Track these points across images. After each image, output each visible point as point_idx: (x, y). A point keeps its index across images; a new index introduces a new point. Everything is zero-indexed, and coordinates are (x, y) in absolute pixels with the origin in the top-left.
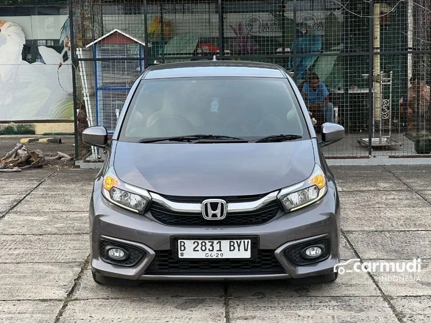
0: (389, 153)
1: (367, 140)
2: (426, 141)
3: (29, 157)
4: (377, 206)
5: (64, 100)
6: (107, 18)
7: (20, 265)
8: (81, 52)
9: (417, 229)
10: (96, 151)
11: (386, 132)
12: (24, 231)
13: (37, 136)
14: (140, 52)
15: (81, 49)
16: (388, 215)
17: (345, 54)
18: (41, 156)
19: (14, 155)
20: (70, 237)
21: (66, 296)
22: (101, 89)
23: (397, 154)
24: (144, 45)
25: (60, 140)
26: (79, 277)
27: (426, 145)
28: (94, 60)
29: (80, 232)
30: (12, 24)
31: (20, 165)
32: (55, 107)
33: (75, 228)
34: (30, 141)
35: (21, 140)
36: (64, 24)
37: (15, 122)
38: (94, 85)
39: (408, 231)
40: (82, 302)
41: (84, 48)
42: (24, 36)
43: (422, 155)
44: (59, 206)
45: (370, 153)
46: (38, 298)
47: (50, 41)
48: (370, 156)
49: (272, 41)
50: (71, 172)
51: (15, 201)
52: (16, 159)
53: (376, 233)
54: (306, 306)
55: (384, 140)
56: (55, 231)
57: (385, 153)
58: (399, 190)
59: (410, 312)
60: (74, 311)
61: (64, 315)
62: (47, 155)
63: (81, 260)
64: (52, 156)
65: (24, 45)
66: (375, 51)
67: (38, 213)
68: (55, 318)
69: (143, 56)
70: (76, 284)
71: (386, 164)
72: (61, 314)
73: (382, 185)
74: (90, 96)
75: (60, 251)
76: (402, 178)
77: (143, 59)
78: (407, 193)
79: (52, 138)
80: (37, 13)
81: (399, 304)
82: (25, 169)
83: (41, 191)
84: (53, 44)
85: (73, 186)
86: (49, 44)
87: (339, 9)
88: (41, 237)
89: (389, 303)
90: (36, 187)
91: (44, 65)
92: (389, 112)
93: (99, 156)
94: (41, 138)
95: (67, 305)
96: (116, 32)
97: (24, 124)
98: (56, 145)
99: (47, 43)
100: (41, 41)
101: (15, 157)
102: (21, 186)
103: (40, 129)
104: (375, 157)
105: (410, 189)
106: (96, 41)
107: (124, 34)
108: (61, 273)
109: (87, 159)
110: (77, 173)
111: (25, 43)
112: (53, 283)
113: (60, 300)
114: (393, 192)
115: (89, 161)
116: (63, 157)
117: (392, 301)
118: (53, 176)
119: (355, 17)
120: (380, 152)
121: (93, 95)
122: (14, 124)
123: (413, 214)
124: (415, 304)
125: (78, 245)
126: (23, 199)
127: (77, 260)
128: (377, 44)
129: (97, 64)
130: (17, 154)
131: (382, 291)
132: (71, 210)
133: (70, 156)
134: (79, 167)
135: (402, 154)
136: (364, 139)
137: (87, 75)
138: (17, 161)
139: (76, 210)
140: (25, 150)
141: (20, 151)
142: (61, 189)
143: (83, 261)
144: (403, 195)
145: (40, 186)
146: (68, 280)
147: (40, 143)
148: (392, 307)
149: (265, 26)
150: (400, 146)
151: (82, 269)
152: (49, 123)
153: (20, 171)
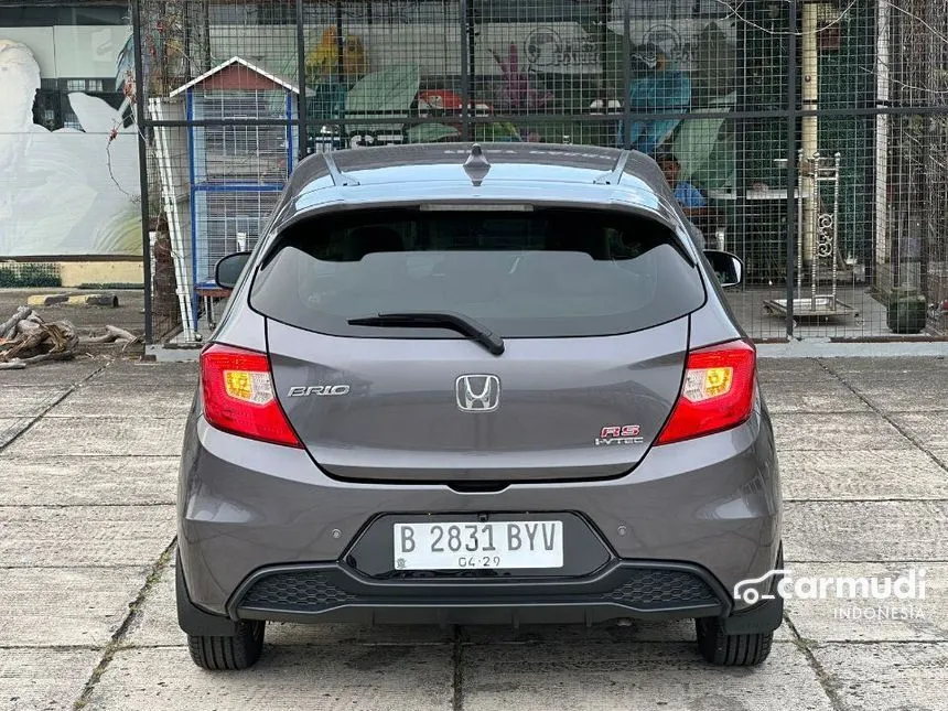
0: (832, 332)
1: (783, 302)
2: (911, 305)
3: (44, 337)
4: (799, 447)
5: (125, 211)
6: (218, 33)
7: (14, 572)
8: (159, 105)
9: (881, 497)
10: (192, 324)
11: (824, 285)
12: (26, 497)
13: (63, 290)
14: (289, 107)
15: (158, 100)
16: (822, 465)
17: (736, 115)
18: (71, 334)
19: (11, 332)
20: (124, 512)
21: (110, 639)
22: (202, 189)
23: (848, 335)
24: (297, 91)
25: (116, 299)
26: (141, 599)
27: (912, 315)
28: (189, 124)
29: (148, 500)
30: (11, 44)
31: (23, 353)
32: (104, 229)
33: (138, 492)
34: (49, 302)
35: (29, 299)
36: (126, 46)
37: (18, 259)
38: (188, 180)
39: (862, 501)
40: (145, 652)
41: (166, 99)
42: (38, 70)
43: (903, 335)
44: (105, 445)
45: (790, 332)
46: (49, 644)
47: (94, 83)
48: (789, 338)
49: (577, 85)
50: (136, 369)
51: (9, 432)
52: (15, 341)
53: (793, 505)
54: (630, 663)
55: (821, 304)
56: (94, 497)
57: (822, 330)
58: (849, 412)
59: (854, 675)
60: (125, 672)
61: (103, 681)
62: (86, 333)
63: (145, 562)
64: (94, 335)
65: (37, 90)
66: (807, 108)
67: (58, 458)
68: (83, 686)
69: (295, 117)
70: (132, 613)
71: (825, 356)
72: (96, 678)
73: (813, 401)
74: (178, 204)
75: (102, 541)
76: (858, 385)
77: (294, 123)
78: (864, 419)
79: (96, 296)
80: (74, 20)
81: (830, 659)
82: (34, 363)
83: (68, 412)
84: (100, 89)
85: (138, 400)
86: (93, 89)
87: (723, 15)
88: (62, 511)
89: (810, 657)
90: (57, 403)
91: (83, 134)
92: (832, 242)
93: (199, 336)
94: (73, 295)
95: (111, 659)
96: (236, 62)
97: (36, 264)
98: (107, 311)
99: (87, 86)
100: (75, 82)
101: (13, 337)
102: (24, 400)
103: (72, 274)
104: (800, 339)
105: (873, 411)
106: (193, 82)
107: (254, 68)
108: (101, 589)
109: (172, 342)
110: (149, 372)
111: (39, 87)
112: (82, 612)
113: (97, 649)
114: (834, 417)
115: (175, 347)
116: (118, 337)
117: (815, 653)
118: (97, 379)
119: (759, 33)
120: (812, 329)
121: (186, 203)
122: (16, 264)
123: (874, 466)
124: (866, 658)
125: (144, 529)
126: (27, 429)
127: (138, 562)
128: (812, 91)
129: (194, 133)
130: (18, 330)
131: (795, 630)
132: (130, 452)
133: (135, 334)
134: (153, 358)
135: (857, 335)
136: (777, 301)
137: (171, 158)
138: (17, 344)
139: (141, 453)
140: (35, 321)
141: (24, 324)
142: (110, 405)
143: (151, 563)
144: (857, 423)
145: (66, 400)
146: (116, 605)
147: (71, 306)
148: (816, 665)
149: (566, 52)
150: (857, 315)
151: (148, 581)
152: (91, 261)
153: (23, 368)
